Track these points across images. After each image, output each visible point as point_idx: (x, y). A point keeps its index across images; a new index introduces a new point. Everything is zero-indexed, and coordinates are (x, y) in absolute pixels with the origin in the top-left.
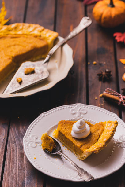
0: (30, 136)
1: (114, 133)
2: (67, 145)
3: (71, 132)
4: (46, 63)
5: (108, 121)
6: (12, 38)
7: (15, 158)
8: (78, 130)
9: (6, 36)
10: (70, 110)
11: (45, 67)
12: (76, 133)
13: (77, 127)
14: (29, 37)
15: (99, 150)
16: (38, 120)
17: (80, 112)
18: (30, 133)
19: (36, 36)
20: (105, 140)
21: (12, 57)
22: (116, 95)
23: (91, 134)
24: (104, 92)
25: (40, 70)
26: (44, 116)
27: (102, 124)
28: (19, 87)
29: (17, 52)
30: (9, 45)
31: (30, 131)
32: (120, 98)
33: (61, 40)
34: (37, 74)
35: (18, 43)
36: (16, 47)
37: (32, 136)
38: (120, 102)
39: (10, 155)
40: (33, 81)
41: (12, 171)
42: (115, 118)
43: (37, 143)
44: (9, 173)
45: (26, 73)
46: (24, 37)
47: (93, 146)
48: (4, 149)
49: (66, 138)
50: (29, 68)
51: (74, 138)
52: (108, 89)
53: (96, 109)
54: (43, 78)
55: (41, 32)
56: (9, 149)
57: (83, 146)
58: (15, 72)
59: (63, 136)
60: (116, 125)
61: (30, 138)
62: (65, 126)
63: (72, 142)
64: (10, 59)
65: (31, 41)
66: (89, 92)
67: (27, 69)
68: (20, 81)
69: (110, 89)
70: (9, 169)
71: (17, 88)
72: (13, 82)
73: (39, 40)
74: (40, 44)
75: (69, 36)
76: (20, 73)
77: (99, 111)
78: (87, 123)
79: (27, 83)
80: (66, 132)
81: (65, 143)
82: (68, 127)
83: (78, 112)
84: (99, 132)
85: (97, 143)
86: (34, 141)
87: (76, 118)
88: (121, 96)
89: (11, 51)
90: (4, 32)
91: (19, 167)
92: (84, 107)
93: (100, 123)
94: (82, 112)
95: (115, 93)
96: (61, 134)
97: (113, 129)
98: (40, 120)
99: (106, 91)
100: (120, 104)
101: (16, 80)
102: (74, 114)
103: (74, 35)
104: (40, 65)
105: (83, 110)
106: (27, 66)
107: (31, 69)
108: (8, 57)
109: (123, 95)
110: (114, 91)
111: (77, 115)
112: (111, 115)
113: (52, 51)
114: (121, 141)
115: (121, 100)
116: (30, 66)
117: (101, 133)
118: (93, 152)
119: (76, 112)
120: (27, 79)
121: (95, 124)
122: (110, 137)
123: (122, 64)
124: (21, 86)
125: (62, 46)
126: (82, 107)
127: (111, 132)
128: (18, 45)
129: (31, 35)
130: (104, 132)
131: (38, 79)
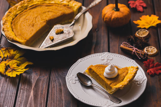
0: (71, 76)
1: (135, 75)
2: (100, 82)
3: (103, 73)
4: (72, 26)
5: (131, 66)
6: (47, 6)
7: (56, 92)
8: (109, 72)
9: (42, 4)
10: (100, 57)
11: (71, 29)
12: (107, 74)
13: (109, 70)
14: (59, 5)
15: (123, 87)
16: (76, 64)
17: (108, 58)
18: (71, 73)
19: (65, 6)
20: (128, 80)
21: (46, 20)
22: (130, 47)
23: (118, 75)
24: (122, 45)
25: (67, 31)
26: (81, 61)
27: (127, 69)
28: (51, 43)
29: (50, 17)
30: (44, 11)
31: (71, 72)
32: (133, 49)
33: (84, 8)
34: (65, 34)
35: (51, 10)
36: (50, 13)
37: (72, 75)
38: (133, 52)
39: (52, 90)
40: (62, 39)
41: (54, 101)
42: (134, 63)
43: (76, 80)
44: (51, 103)
45: (57, 33)
46: (56, 6)
47: (120, 84)
48: (47, 86)
49: (100, 77)
50: (59, 29)
51: (106, 78)
52: (124, 42)
53: (119, 56)
54: (70, 37)
55: (69, 2)
56: (51, 85)
57: (112, 84)
58: (48, 32)
59: (98, 76)
60: (137, 69)
61: (71, 77)
62: (99, 69)
63: (104, 80)
64: (44, 22)
65: (61, 9)
66: (110, 45)
67: (58, 30)
68: (52, 39)
69: (126, 43)
70: (51, 100)
71: (50, 44)
72: (47, 39)
73: (67, 8)
74: (68, 11)
75: (90, 6)
76: (52, 33)
77: (122, 58)
78: (116, 67)
79: (58, 41)
80: (100, 73)
81: (99, 81)
82: (102, 69)
83: (106, 58)
84: (124, 74)
85: (122, 82)
86: (74, 79)
87: (104, 63)
88: (134, 48)
89: (46, 16)
90: (41, 2)
91: (59, 99)
92: (111, 55)
93: (125, 67)
94: (109, 58)
95: (129, 45)
96: (96, 75)
97: (134, 73)
98: (78, 64)
99: (123, 45)
100: (133, 53)
101: (49, 38)
102: (103, 60)
103: (94, 5)
104: (67, 27)
105: (109, 57)
106: (57, 28)
107: (61, 30)
108: (44, 21)
109: (135, 48)
110: (129, 44)
111: (105, 61)
112: (130, 61)
113: (77, 17)
114: (138, 80)
115: (134, 51)
116: (60, 28)
117: (126, 75)
118: (119, 89)
119: (104, 58)
120: (57, 37)
121: (121, 68)
122: (132, 78)
123: (135, 24)
124: (52, 43)
125: (84, 13)
126: (109, 55)
127: (133, 74)
128: (51, 12)
129: (61, 4)
130: (128, 74)
131: (66, 38)
